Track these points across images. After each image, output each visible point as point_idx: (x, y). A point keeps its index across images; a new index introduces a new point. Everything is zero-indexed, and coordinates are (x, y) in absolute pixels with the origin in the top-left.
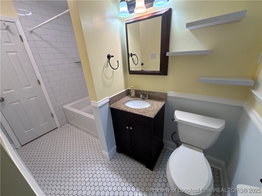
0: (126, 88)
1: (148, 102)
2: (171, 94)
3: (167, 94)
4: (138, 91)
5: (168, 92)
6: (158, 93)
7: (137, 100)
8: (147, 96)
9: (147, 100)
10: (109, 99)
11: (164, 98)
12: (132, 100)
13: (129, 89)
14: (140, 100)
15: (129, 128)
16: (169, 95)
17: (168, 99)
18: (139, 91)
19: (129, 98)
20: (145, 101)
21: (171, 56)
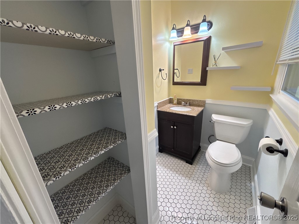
0: (169, 96)
1: (189, 107)
2: (208, 101)
3: (205, 101)
4: (179, 99)
5: (207, 99)
6: (197, 101)
7: (179, 106)
8: (188, 103)
9: (188, 107)
10: (158, 103)
11: (202, 105)
12: (175, 106)
13: (171, 98)
14: (182, 106)
15: (174, 127)
16: (206, 102)
17: (206, 105)
18: (181, 99)
19: (172, 105)
20: (186, 107)
21: (210, 70)
